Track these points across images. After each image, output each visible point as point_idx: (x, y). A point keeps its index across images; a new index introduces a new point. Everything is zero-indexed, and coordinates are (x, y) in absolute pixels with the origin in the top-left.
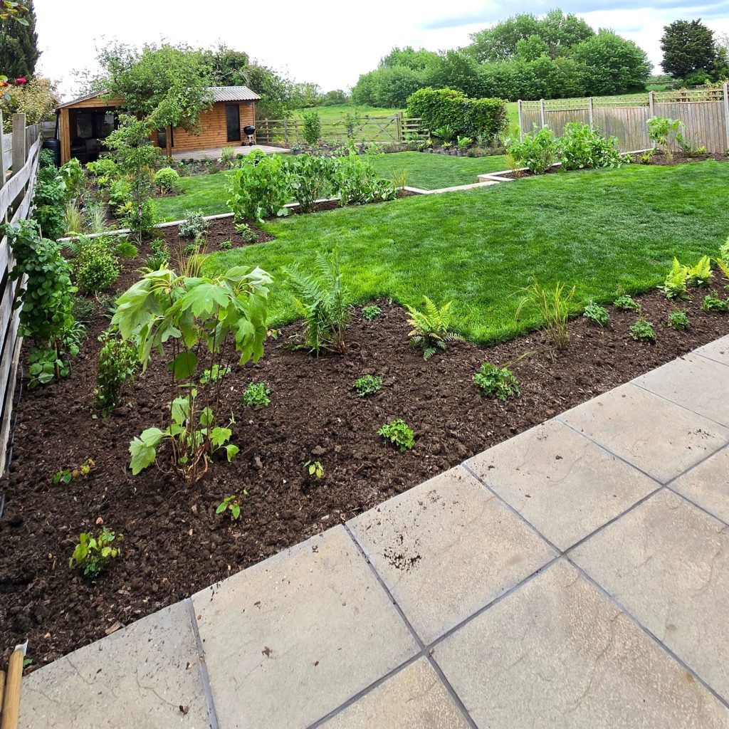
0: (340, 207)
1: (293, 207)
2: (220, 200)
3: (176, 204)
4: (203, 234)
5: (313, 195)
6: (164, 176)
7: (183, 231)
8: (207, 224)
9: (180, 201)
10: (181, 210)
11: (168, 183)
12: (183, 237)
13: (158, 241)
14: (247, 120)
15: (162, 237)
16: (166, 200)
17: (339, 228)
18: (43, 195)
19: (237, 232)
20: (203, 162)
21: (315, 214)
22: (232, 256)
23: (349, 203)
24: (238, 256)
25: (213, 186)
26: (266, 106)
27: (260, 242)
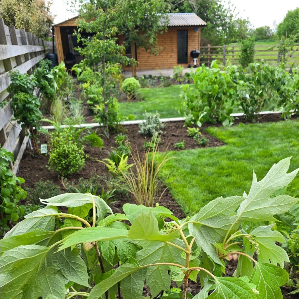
0: (283, 120)
1: (238, 117)
2: (172, 107)
3: (138, 108)
4: (159, 134)
5: (259, 106)
6: (130, 85)
7: (142, 129)
8: (163, 126)
9: (141, 105)
10: (142, 112)
11: (133, 91)
12: (142, 135)
13: (122, 136)
14: (194, 46)
15: (126, 133)
16: (131, 104)
17: (289, 140)
18: (18, 82)
19: (188, 135)
20: (159, 78)
21: (261, 124)
22: (185, 157)
23: (293, 116)
24: (191, 158)
25: (167, 96)
26: (209, 34)
27: (210, 146)
